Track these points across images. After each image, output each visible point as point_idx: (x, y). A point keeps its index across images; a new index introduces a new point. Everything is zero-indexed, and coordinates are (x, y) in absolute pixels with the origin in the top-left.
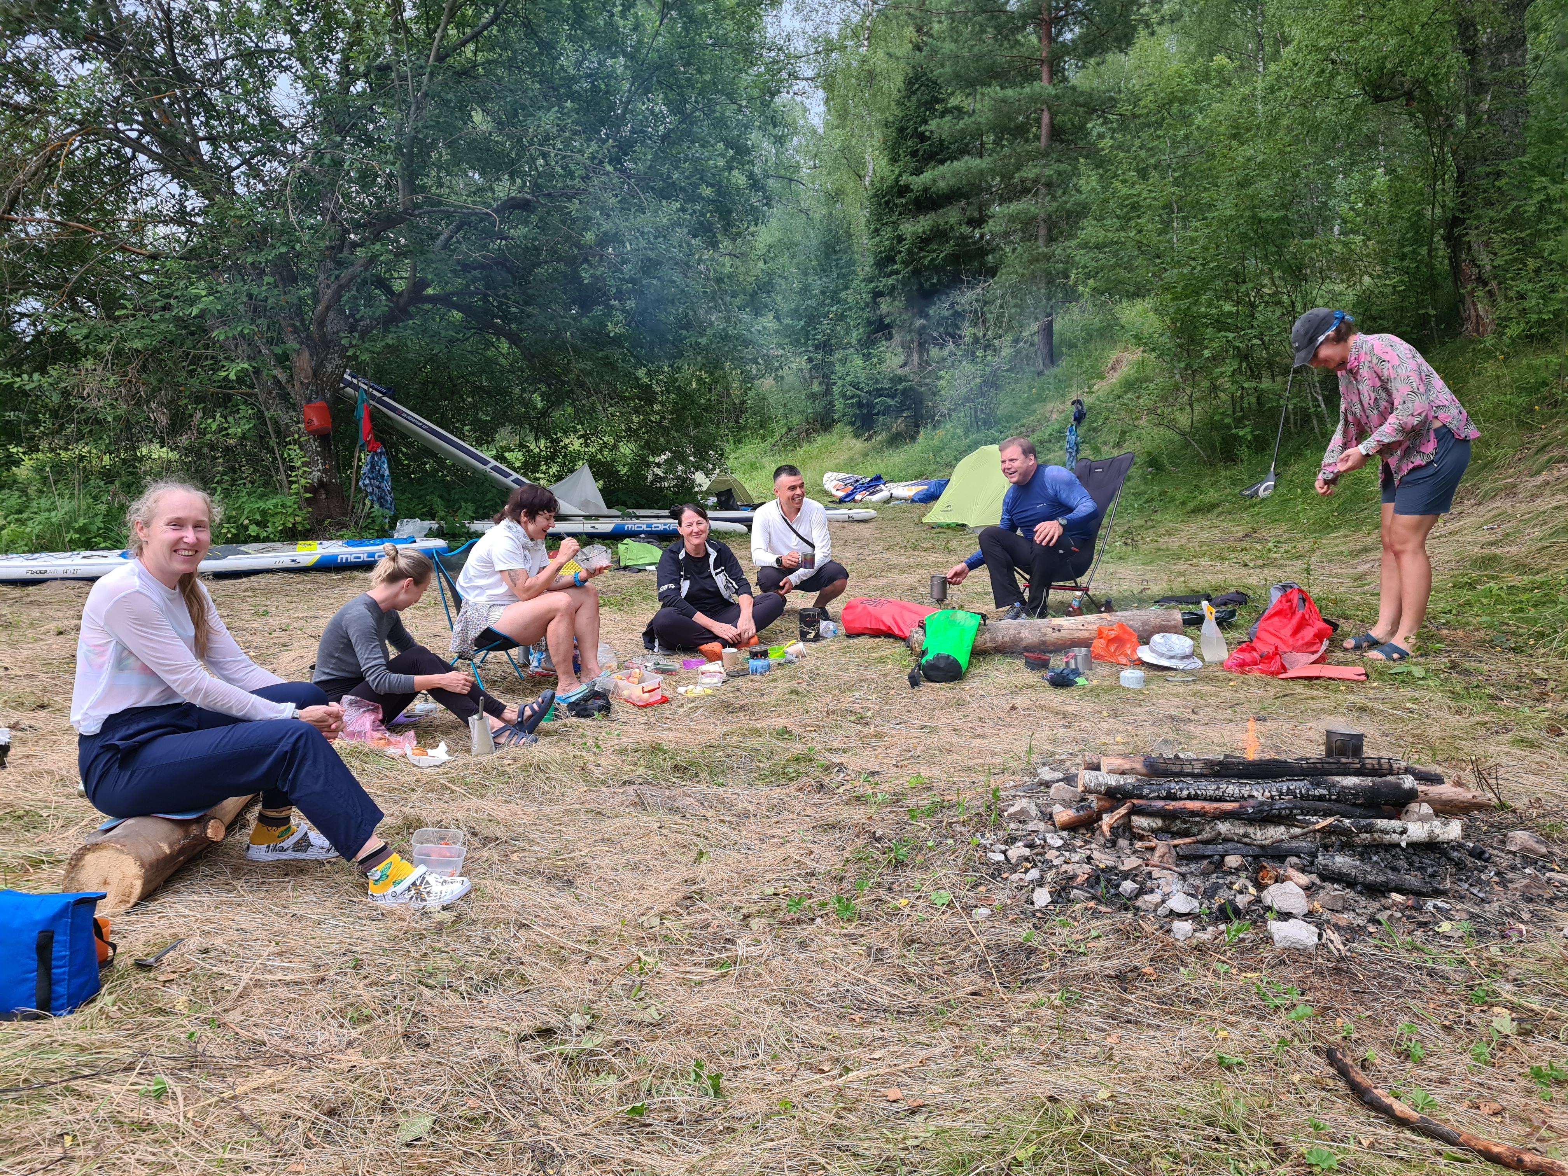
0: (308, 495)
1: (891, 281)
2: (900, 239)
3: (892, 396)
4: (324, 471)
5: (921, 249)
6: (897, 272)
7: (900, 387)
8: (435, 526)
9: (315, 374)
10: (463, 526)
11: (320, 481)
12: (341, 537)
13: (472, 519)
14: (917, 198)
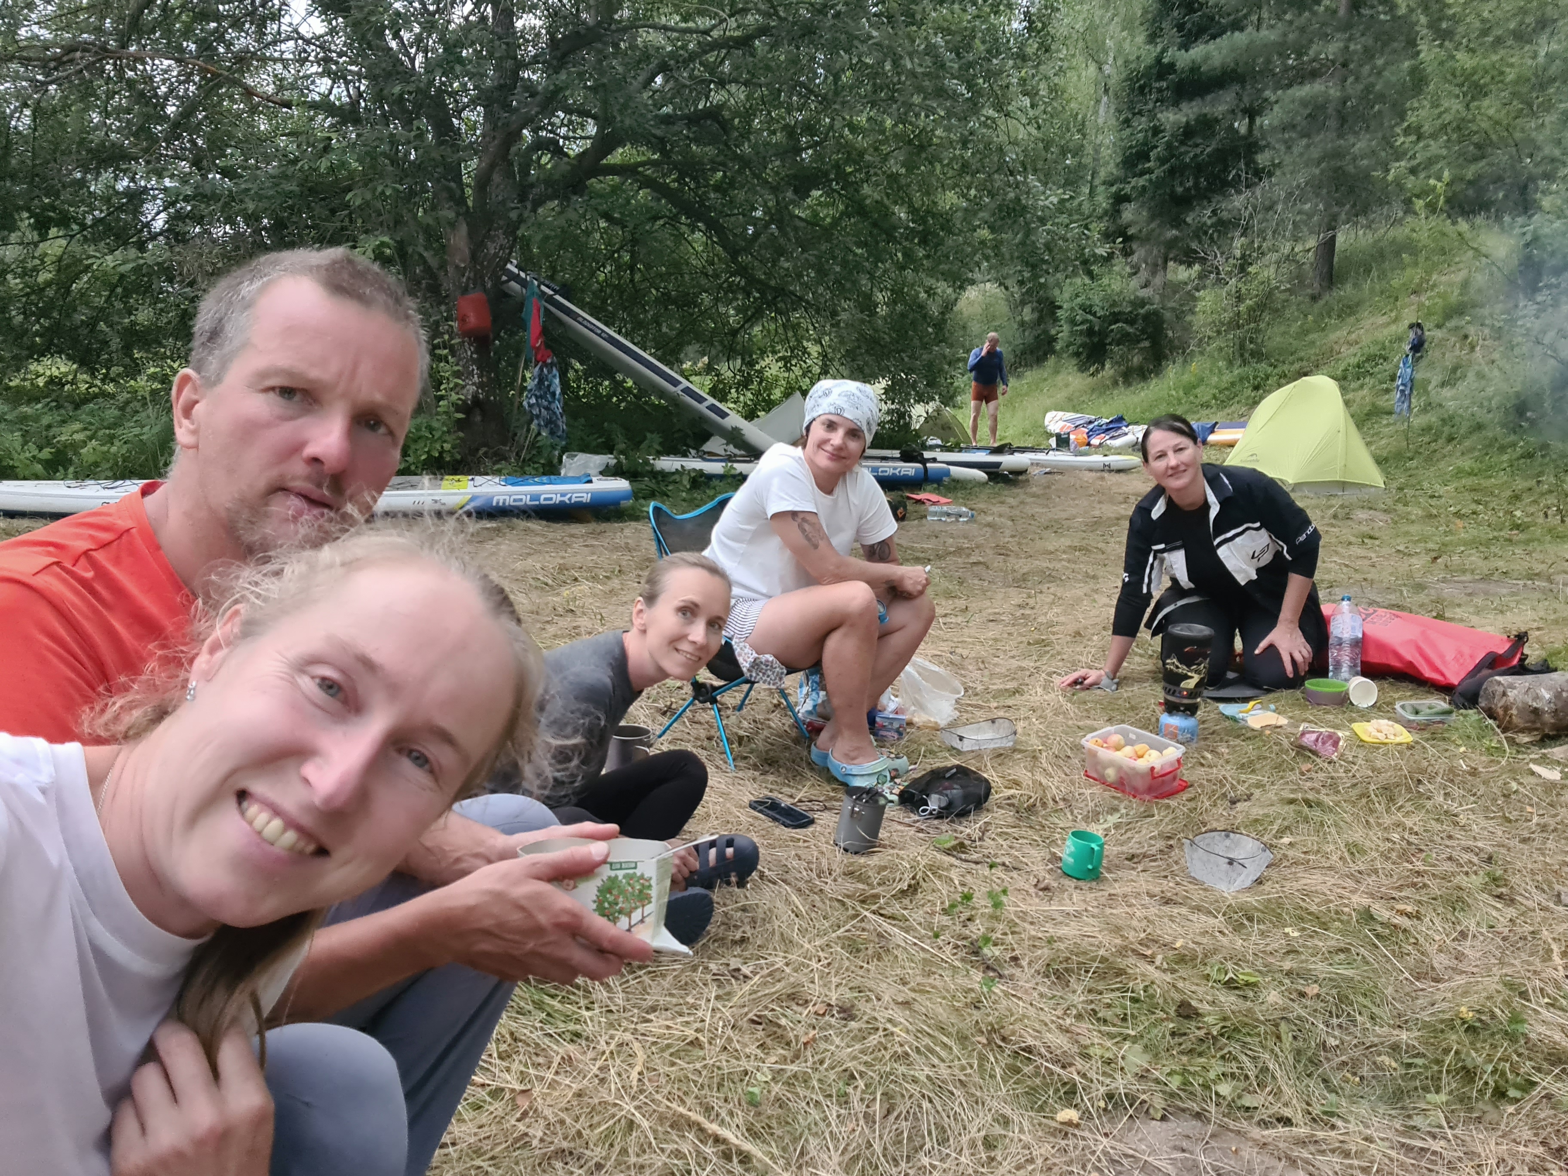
0: (460, 416)
1: (1141, 182)
2: (1157, 131)
3: (1131, 322)
4: (480, 385)
5: (1182, 143)
6: (1150, 171)
7: (1142, 311)
8: (613, 462)
9: (474, 256)
10: (646, 462)
11: (475, 397)
12: (498, 472)
13: (659, 454)
14: (1181, 81)
